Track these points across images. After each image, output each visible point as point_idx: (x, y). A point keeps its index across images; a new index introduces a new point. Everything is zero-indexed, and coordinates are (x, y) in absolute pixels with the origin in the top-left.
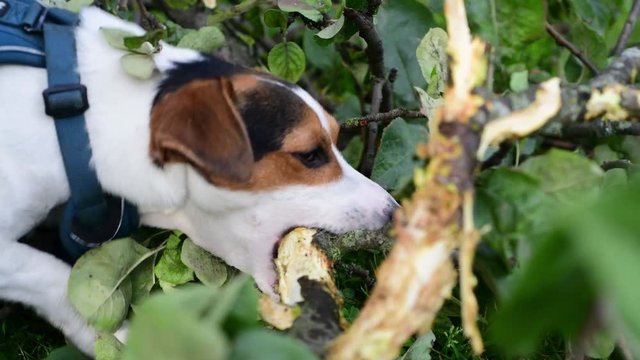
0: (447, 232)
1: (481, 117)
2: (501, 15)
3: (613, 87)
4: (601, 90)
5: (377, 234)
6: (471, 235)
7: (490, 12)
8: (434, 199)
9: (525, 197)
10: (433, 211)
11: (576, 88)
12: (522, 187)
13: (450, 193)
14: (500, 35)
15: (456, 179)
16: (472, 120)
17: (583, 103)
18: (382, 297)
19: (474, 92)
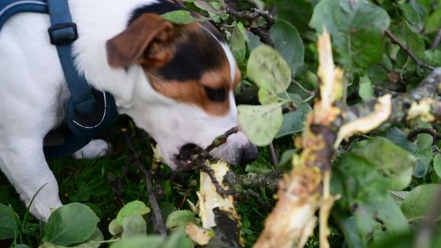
0: (312, 199)
1: (338, 122)
2: (354, 47)
3: (426, 100)
4: (418, 101)
5: (266, 178)
6: (328, 200)
7: (347, 45)
8: (305, 177)
9: (364, 174)
10: (304, 184)
11: (402, 100)
12: (363, 167)
13: (315, 173)
14: (353, 60)
15: (320, 164)
16: (332, 124)
17: (405, 110)
18: (268, 238)
19: (334, 105)
